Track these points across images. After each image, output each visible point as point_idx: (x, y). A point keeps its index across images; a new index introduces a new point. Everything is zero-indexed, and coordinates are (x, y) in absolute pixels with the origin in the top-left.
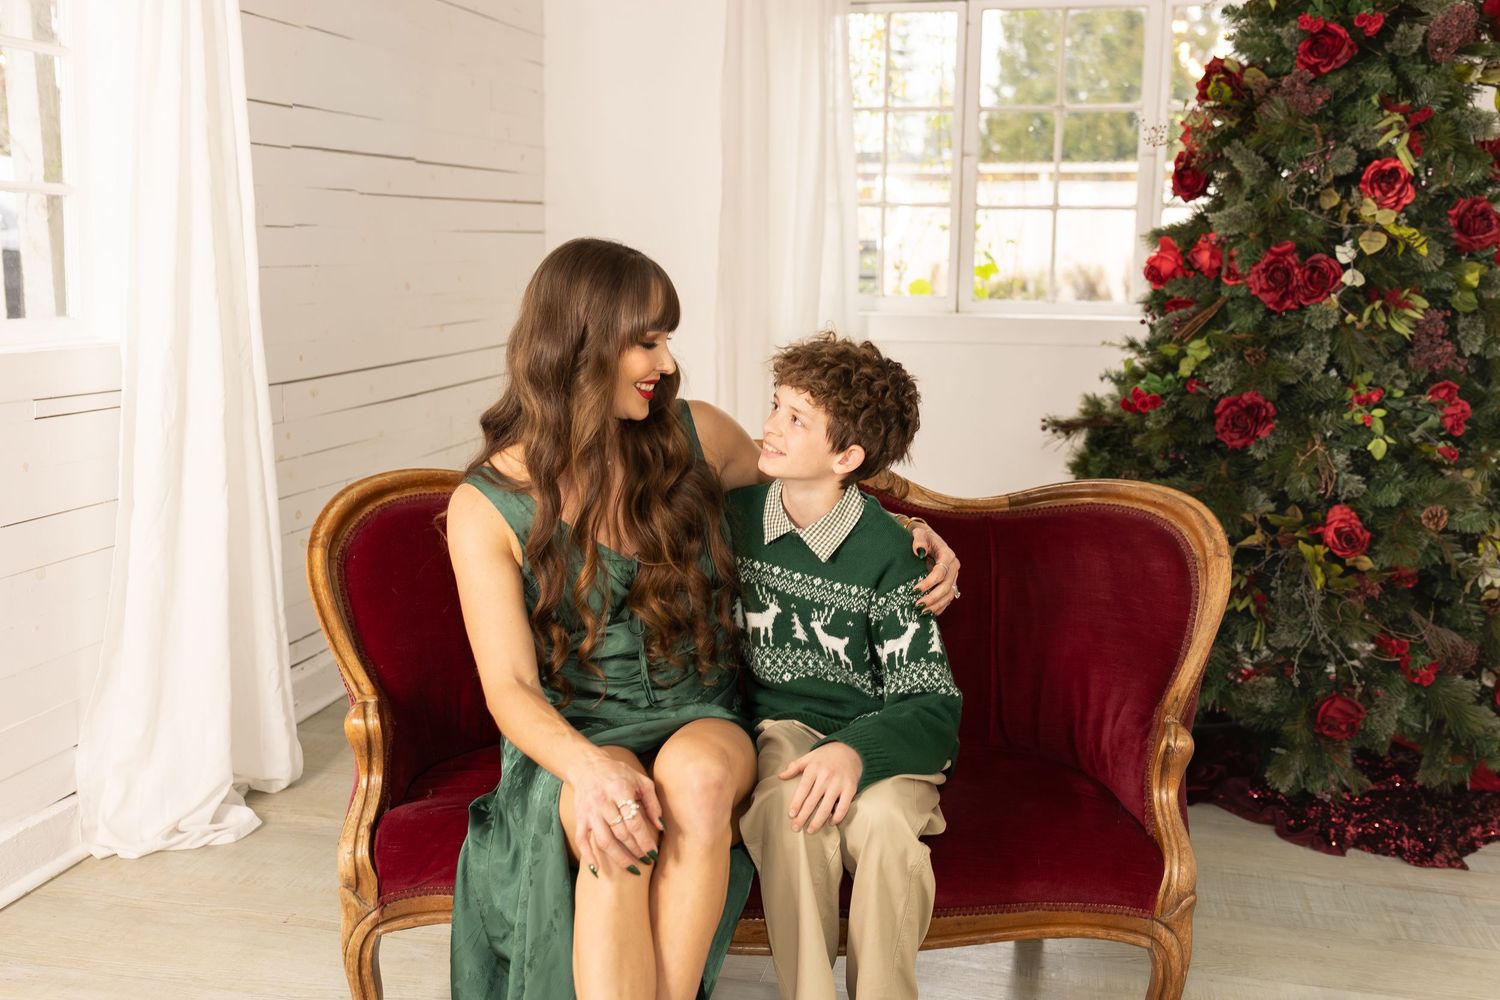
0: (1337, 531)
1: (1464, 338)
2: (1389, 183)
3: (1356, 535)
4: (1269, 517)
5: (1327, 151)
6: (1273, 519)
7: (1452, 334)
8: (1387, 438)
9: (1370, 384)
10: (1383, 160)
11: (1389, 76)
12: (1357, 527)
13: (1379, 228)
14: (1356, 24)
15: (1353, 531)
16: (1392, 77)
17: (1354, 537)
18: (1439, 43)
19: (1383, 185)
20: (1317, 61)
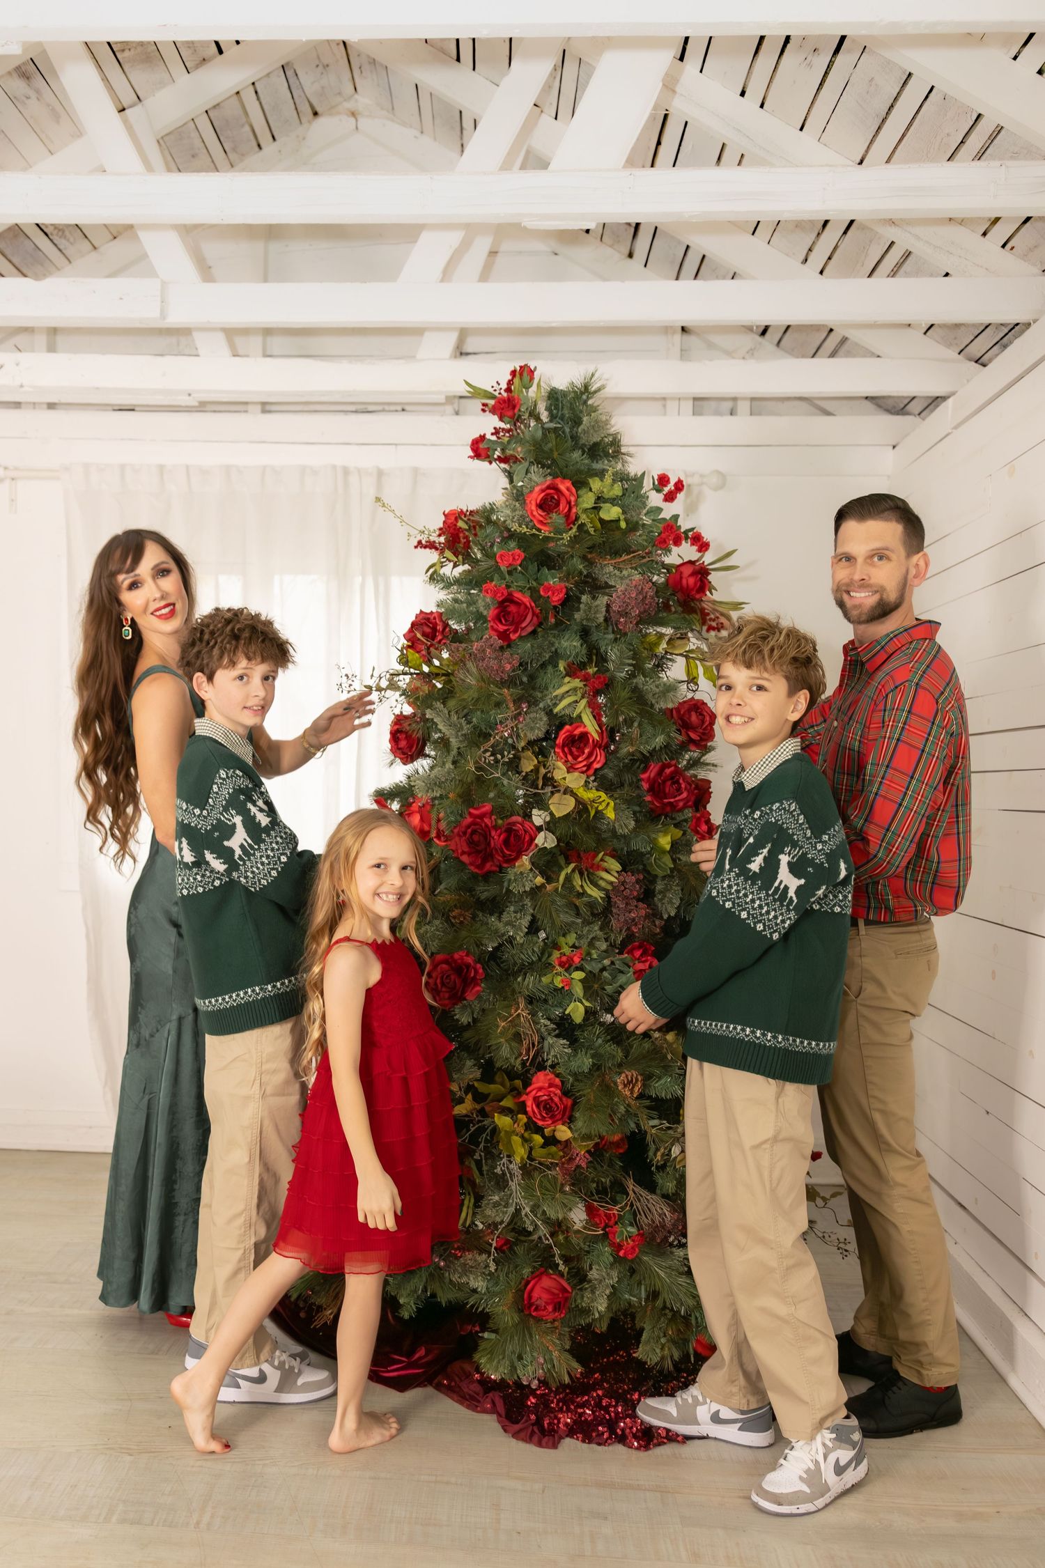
0: (536, 1099)
1: (661, 900)
2: (579, 748)
3: (556, 1104)
4: (476, 1084)
5: (520, 714)
6: (482, 1087)
7: (647, 896)
8: (584, 1001)
9: (574, 946)
10: (574, 725)
11: (579, 644)
12: (556, 1095)
13: (568, 791)
14: (542, 593)
15: (551, 1099)
16: (582, 645)
17: (554, 1105)
18: (620, 614)
19: (574, 749)
20: (506, 628)
